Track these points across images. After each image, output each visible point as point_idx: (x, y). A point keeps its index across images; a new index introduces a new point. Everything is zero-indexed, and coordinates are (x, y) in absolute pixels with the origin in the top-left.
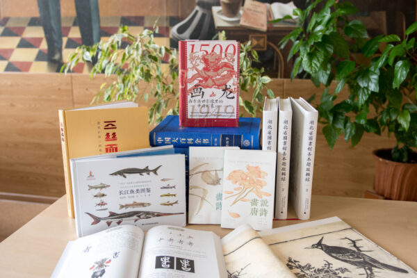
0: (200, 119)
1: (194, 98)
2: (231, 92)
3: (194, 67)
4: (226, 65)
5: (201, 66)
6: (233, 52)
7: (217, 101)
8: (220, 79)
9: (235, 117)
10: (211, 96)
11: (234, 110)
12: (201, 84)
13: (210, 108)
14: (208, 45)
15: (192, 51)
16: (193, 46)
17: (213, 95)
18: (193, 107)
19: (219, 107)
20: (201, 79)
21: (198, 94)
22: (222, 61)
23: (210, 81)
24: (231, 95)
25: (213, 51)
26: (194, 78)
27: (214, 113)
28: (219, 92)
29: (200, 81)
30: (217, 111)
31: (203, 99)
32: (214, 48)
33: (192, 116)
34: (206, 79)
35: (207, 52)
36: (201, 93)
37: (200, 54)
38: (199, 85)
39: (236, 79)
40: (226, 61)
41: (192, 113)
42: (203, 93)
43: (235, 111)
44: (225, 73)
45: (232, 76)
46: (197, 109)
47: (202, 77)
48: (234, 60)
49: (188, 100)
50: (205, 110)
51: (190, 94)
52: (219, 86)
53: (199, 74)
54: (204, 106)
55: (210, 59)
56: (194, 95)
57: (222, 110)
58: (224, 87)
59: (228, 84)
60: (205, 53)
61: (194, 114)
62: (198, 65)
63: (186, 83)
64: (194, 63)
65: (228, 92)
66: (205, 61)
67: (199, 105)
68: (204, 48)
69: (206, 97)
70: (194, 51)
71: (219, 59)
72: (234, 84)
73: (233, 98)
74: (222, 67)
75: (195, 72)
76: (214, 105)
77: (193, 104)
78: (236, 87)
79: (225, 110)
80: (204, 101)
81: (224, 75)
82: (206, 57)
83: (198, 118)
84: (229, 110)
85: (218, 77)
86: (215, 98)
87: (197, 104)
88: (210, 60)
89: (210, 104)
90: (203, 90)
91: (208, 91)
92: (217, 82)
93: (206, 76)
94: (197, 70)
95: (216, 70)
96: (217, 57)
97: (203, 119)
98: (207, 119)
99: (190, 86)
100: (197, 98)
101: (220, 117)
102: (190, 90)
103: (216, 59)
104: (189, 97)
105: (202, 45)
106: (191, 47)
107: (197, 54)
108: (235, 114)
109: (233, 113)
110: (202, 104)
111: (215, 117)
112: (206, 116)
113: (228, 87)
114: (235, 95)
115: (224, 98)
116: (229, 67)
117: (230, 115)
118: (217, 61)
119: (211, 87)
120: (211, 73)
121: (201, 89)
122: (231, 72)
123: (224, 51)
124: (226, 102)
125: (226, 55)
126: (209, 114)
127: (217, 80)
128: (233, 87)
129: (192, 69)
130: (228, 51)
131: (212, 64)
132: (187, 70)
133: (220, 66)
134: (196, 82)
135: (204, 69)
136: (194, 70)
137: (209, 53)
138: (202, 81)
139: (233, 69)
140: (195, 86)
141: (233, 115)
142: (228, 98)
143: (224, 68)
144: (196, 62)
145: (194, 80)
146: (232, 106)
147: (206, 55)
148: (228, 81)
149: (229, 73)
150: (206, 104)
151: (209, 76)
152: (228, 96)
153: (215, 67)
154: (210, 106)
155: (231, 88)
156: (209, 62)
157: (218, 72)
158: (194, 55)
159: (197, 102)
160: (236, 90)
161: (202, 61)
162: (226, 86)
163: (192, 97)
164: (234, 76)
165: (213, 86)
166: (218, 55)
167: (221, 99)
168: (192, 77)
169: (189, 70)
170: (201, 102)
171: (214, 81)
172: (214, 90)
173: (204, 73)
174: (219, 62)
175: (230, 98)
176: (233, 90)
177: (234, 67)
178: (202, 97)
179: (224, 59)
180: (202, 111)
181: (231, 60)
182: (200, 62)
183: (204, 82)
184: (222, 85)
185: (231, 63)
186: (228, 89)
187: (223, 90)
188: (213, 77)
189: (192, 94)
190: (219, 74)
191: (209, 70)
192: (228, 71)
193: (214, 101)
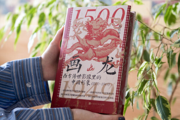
0: (72, 100)
1: (70, 72)
2: (112, 66)
3: (76, 35)
4: (111, 32)
5: (84, 33)
6: (120, 17)
7: (94, 76)
8: (102, 49)
9: (113, 100)
10: (88, 70)
11: (113, 90)
13: (86, 85)
14: (95, 10)
15: (77, 17)
16: (79, 11)
17: (91, 69)
18: (67, 82)
19: (96, 84)
20: (81, 49)
21: (74, 67)
22: (108, 28)
23: (90, 51)
24: (112, 70)
25: (99, 17)
26: (73, 48)
27: (89, 93)
28: (98, 65)
29: (80, 52)
30: (92, 90)
31: (79, 74)
32: (100, 13)
33: (63, 94)
34: (86, 49)
35: (92, 18)
36: (78, 66)
37: (85, 20)
38: (78, 56)
39: (120, 49)
40: (112, 27)
41: (65, 90)
42: (81, 66)
43: (115, 92)
44: (109, 41)
45: (116, 46)
46: (71, 86)
47: (82, 46)
48: (121, 26)
49: (63, 74)
50: (79, 87)
51: (66, 67)
52: (99, 57)
53: (79, 44)
54: (78, 82)
55: (95, 25)
56: (70, 68)
57: (99, 89)
58: (105, 59)
59: (110, 56)
60: (90, 19)
61: (66, 93)
62: (81, 32)
63: (64, 54)
64: (76, 30)
65: (109, 66)
66: (89, 27)
67: (74, 81)
68: (89, 13)
69: (83, 71)
70: (79, 17)
72: (117, 56)
73: (114, 73)
74: (106, 36)
75: (76, 41)
76: (91, 81)
77: (67, 79)
78: (119, 59)
79: (103, 89)
80: (80, 76)
81: (108, 45)
82: (90, 24)
83: (70, 97)
84: (107, 89)
85: (100, 47)
86: (92, 73)
87: (71, 79)
88: (94, 27)
89: (86, 80)
90: (81, 62)
91: (86, 64)
92: (98, 53)
93: (86, 45)
94: (78, 38)
95: (99, 38)
96: (103, 24)
97: (76, 100)
98: (80, 100)
99: (68, 57)
100: (72, 72)
101: (95, 99)
102: (67, 62)
103: (101, 26)
104: (65, 71)
105: (88, 10)
106: (77, 12)
107: (81, 21)
108: (114, 96)
109: (112, 94)
110: (77, 79)
111: (90, 99)
112: (80, 96)
113: (110, 59)
114: (117, 70)
115: (103, 74)
116: (115, 35)
117: (108, 96)
118: (101, 28)
119: (90, 59)
120: (93, 42)
121: (79, 61)
122: (116, 41)
123: (111, 16)
124: (106, 78)
125: (112, 21)
126: (83, 94)
127: (98, 50)
128: (115, 60)
129: (74, 37)
130: (116, 17)
131: (95, 32)
132: (68, 39)
133: (105, 34)
134: (75, 52)
135: (86, 37)
136: (76, 39)
137: (94, 19)
138: (82, 51)
139: (119, 37)
140: (73, 57)
141: (112, 96)
142: (108, 73)
143: (109, 36)
144: (79, 29)
145: (73, 50)
146: (112, 85)
147: (90, 21)
148: (111, 52)
149: (114, 41)
150: (81, 81)
151: (90, 45)
152: (108, 71)
153: (99, 35)
154: (86, 83)
155: (113, 60)
156: (92, 30)
157: (101, 40)
158: (78, 21)
159: (72, 76)
160: (119, 63)
161: (85, 28)
162: (108, 58)
163: (68, 70)
164: (119, 45)
165: (92, 57)
166: (104, 21)
167: (99, 74)
168: (72, 47)
169: (70, 38)
170: (77, 77)
171: (94, 52)
172: (93, 62)
173: (85, 42)
174: (103, 29)
175: (110, 74)
176: (116, 63)
177: (120, 35)
178: (78, 71)
179: (109, 25)
180: (76, 89)
181: (118, 26)
182: (84, 29)
183: (83, 53)
184: (103, 57)
185: (117, 30)
186: (109, 61)
187: (103, 64)
188: (94, 47)
189: (68, 67)
190: (102, 43)
191: (92, 39)
192: (112, 40)
193: (92, 77)
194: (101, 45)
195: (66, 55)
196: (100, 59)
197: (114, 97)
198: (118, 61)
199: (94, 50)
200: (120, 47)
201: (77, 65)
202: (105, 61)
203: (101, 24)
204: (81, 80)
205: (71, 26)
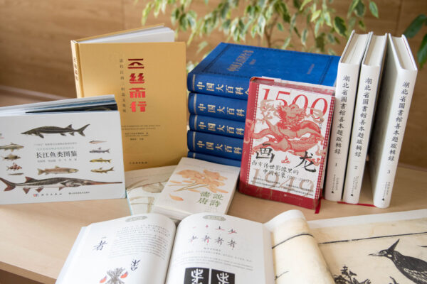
0: (264, 189)
1: (260, 160)
2: (312, 163)
3: (266, 120)
4: (309, 125)
5: (276, 120)
6: (322, 110)
7: (290, 170)
8: (298, 142)
9: (313, 197)
10: (283, 162)
11: (312, 187)
12: (271, 143)
13: (280, 177)
14: (288, 94)
15: (266, 98)
16: (268, 91)
17: (286, 161)
18: (257, 171)
19: (293, 178)
20: (273, 137)
21: (266, 155)
22: (306, 119)
23: (284, 142)
24: (312, 167)
25: (294, 103)
26: (262, 134)
27: (284, 185)
28: (296, 160)
29: (271, 140)
30: (288, 183)
31: (271, 164)
32: (296, 99)
33: (254, 182)
34: (280, 139)
35: (285, 103)
36: (270, 156)
37: (276, 104)
38: (269, 145)
39: (322, 147)
40: (311, 119)
41: (255, 178)
42: (273, 156)
43: (315, 189)
44: (308, 135)
45: (316, 142)
46: (262, 175)
47: (274, 135)
48: (322, 121)
49: (252, 160)
50: (272, 178)
51: (255, 154)
52: (296, 151)
53: (270, 130)
54: (271, 173)
55: (289, 113)
56: (260, 155)
57: (296, 183)
58: (303, 154)
59: (310, 152)
60: (283, 104)
61: (257, 181)
62: (271, 118)
63: (251, 138)
64: (266, 113)
65: (308, 163)
66: (282, 114)
67: (266, 171)
68: (281, 96)
69: (276, 162)
70: (268, 98)
71: (301, 115)
72: (317, 153)
73: (314, 171)
74: (304, 128)
75: (266, 126)
76: (287, 174)
77: (257, 167)
78: (320, 157)
79: (301, 184)
80: (273, 166)
81: (306, 139)
82: (283, 109)
83: (262, 186)
84: (306, 185)
85: (296, 139)
86: (288, 166)
87: (262, 168)
88: (288, 115)
89: (280, 172)
90: (273, 152)
91: (280, 155)
92: (294, 146)
93: (279, 134)
94: (268, 124)
95: (296, 129)
96: (299, 113)
97: (269, 190)
98: (274, 191)
99: (256, 143)
100: (263, 161)
101: (291, 192)
102: (256, 148)
103: (297, 115)
104: (253, 157)
105: (280, 92)
106: (265, 91)
107: (271, 103)
108: (314, 193)
109: (311, 190)
110: (269, 169)
111: (286, 191)
112: (274, 186)
113: (309, 155)
114: (318, 168)
115: (301, 169)
116: (314, 128)
117: (307, 192)
118: (297, 118)
119: (285, 151)
120: (287, 132)
121: (270, 150)
122: (316, 136)
123: (310, 104)
124: (303, 173)
125: (312, 112)
126: (278, 185)
127: (294, 142)
128: (315, 157)
129: (262, 121)
130: (316, 107)
131: (290, 121)
132: (255, 121)
133: (302, 125)
134: (265, 139)
135: (279, 124)
136: (265, 123)
137: (288, 105)
138: (274, 140)
139: (320, 132)
140: (263, 144)
141: (311, 193)
142: (306, 170)
143: (307, 129)
144: (269, 113)
145: (262, 137)
146: (311, 182)
147: (283, 107)
148: (311, 147)
149: (313, 136)
150: (275, 172)
151: (284, 135)
152: (307, 168)
153: (294, 125)
154: (281, 175)
155: (313, 157)
156: (286, 117)
157: (298, 132)
158: (267, 103)
159: (263, 165)
160: (319, 161)
161: (277, 114)
162: (306, 153)
163: (257, 157)
164: (319, 142)
165: (287, 149)
166: (301, 109)
167: (296, 169)
168: (261, 132)
169: (258, 121)
170: (269, 168)
171: (290, 144)
172: (288, 154)
173: (277, 130)
174: (301, 119)
175: (309, 170)
176: (316, 161)
177: (321, 130)
178: (271, 161)
179: (308, 116)
180: (268, 179)
181: (319, 120)
182: (275, 114)
183: (276, 142)
184: (301, 151)
185: (318, 124)
186: (308, 158)
187: (301, 158)
188: (289, 138)
189: (258, 154)
190: (299, 135)
191: (286, 128)
192: (312, 134)
193: (287, 170)
194: (297, 137)
195: (254, 140)
196: (297, 153)
197: (314, 195)
198: (318, 159)
199: (289, 141)
200: (321, 144)
201: (269, 154)
202: (303, 156)
203: (297, 113)
204: (275, 170)
205: (258, 106)
